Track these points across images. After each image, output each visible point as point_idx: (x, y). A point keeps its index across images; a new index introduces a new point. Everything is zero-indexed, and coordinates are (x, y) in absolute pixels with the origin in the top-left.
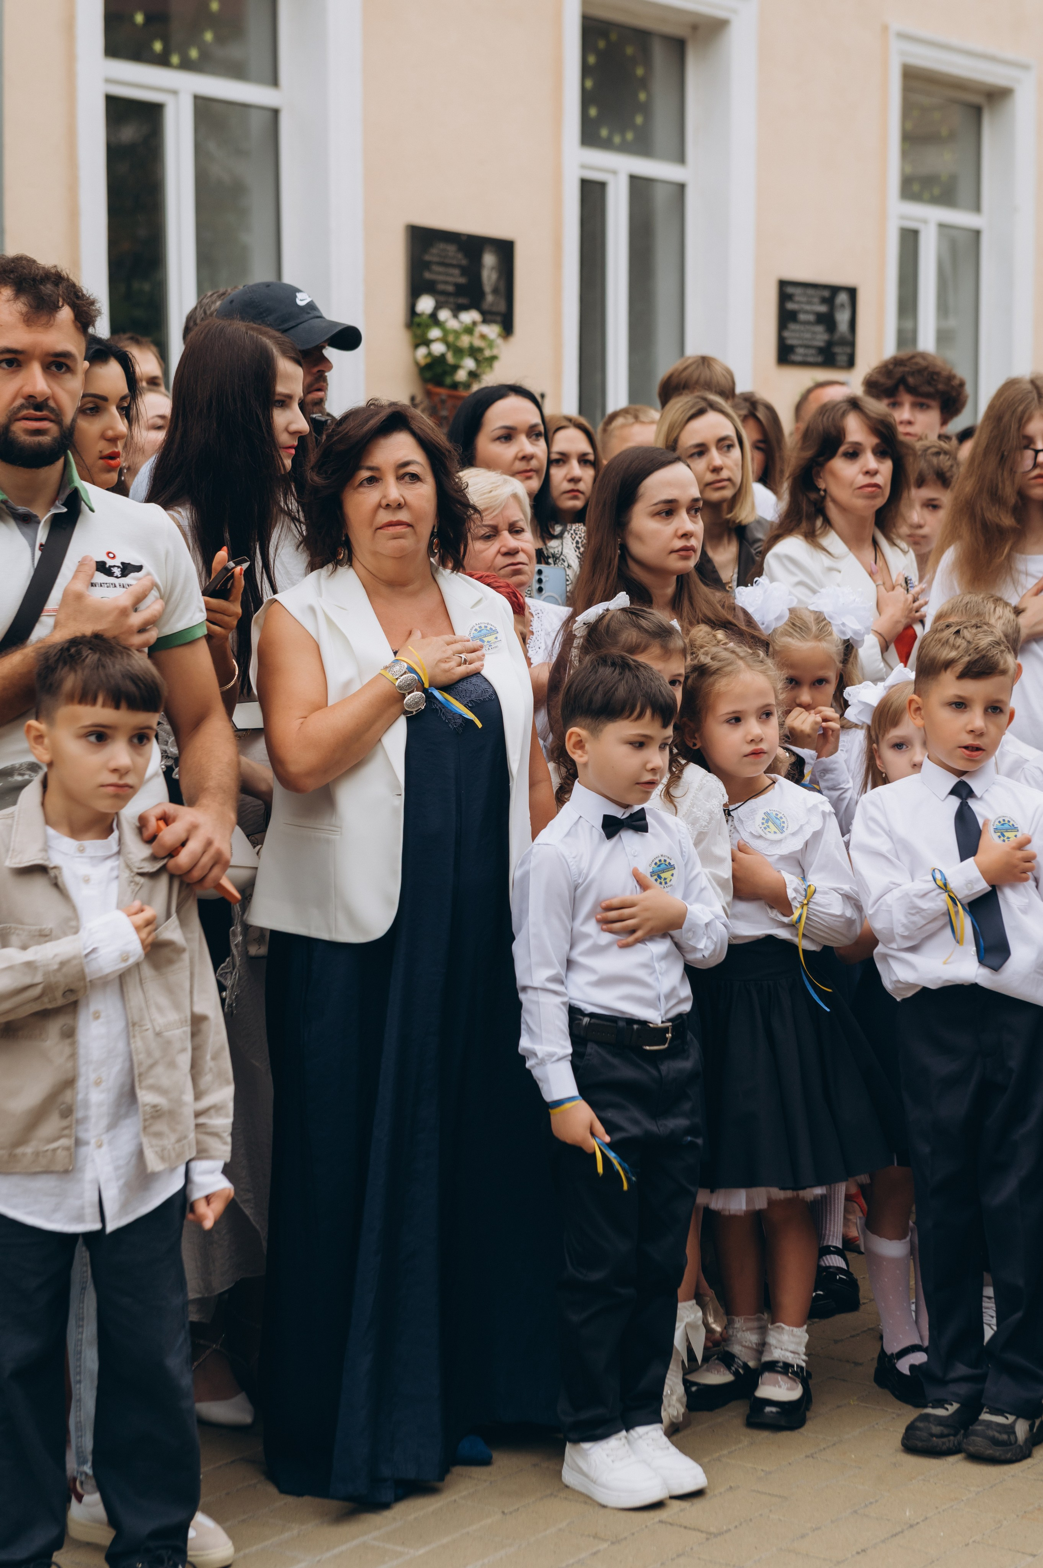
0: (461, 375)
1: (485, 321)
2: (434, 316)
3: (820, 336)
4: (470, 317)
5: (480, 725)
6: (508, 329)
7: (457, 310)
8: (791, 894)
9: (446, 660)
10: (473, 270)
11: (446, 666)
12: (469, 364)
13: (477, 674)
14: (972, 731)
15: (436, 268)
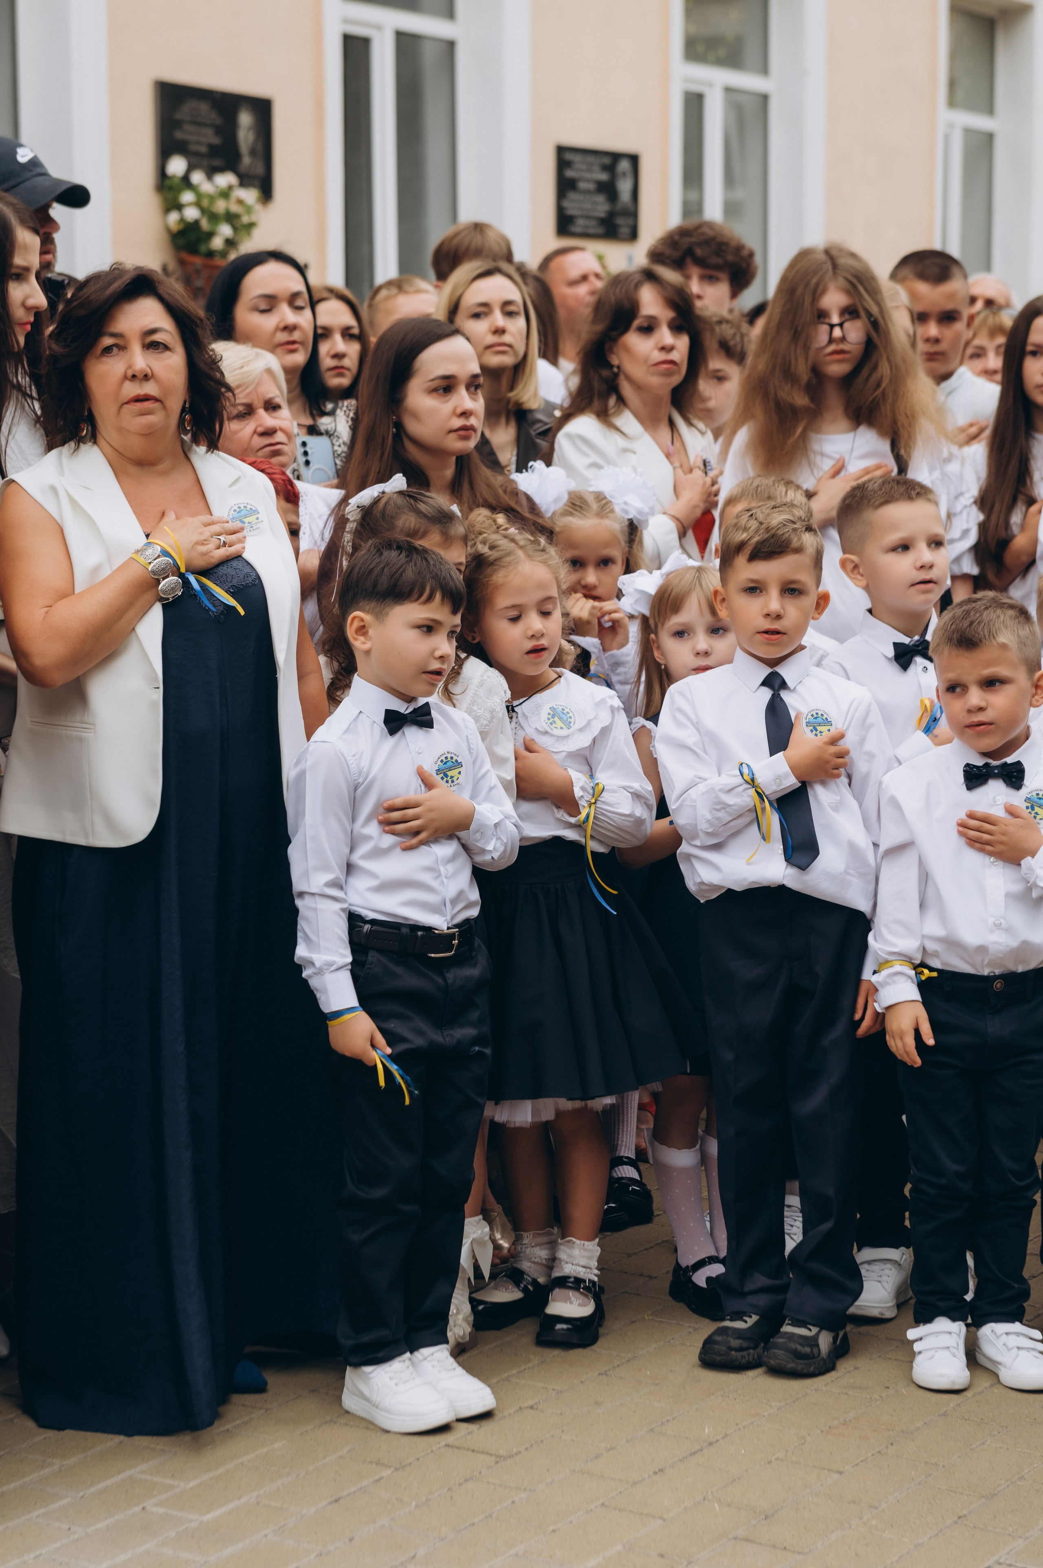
0: (217, 243)
1: (242, 184)
2: (185, 180)
3: (600, 206)
4: (225, 180)
5: (242, 613)
6: (266, 192)
7: (211, 173)
8: (578, 792)
9: (203, 543)
10: (229, 129)
11: (203, 549)
12: (226, 230)
13: (238, 557)
14: (768, 615)
15: (187, 127)
